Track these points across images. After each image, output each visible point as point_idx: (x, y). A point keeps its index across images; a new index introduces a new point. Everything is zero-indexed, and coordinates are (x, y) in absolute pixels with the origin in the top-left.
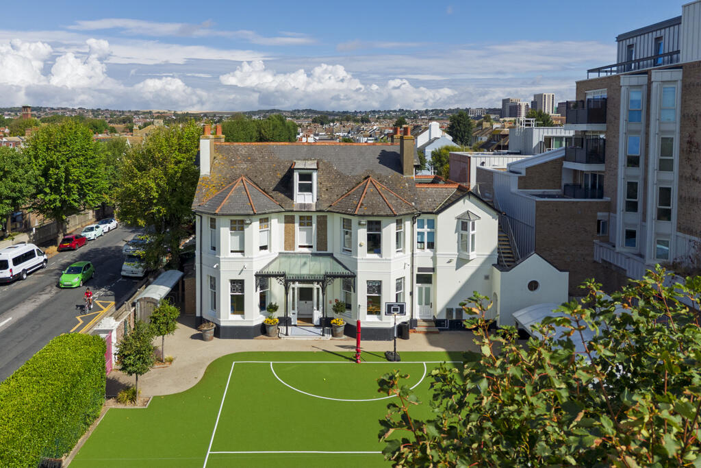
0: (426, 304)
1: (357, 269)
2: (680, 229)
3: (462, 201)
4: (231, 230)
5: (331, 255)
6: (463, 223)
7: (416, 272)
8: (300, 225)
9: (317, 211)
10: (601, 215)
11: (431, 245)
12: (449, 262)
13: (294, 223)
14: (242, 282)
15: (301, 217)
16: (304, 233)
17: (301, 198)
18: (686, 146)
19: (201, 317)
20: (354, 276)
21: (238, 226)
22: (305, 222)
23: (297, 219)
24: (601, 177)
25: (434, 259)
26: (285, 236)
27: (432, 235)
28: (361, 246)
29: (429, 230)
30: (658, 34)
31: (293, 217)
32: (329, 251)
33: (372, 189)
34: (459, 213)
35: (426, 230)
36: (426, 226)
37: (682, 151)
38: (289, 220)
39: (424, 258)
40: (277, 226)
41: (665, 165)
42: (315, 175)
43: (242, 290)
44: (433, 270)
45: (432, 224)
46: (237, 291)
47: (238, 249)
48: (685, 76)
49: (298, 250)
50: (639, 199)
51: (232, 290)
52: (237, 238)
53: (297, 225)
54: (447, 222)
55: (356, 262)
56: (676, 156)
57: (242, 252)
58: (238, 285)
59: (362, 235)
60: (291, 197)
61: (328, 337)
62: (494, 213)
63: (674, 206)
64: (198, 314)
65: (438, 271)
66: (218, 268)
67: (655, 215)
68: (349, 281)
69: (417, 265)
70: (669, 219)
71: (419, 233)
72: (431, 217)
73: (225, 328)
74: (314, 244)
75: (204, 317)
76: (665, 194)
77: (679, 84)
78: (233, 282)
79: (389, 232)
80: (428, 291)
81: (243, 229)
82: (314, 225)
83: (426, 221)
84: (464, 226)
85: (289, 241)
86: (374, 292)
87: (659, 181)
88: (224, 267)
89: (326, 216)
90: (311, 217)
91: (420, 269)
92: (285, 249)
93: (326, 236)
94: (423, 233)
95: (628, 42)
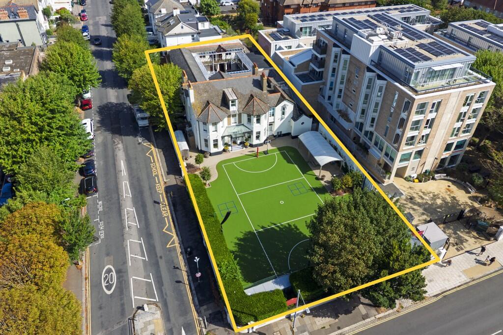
0: (271, 131)
2: (343, 101)
3: (283, 102)
4: (213, 125)
5: (243, 125)
7: (269, 124)
9: (238, 113)
10: (321, 86)
11: (273, 115)
12: (278, 119)
14: (217, 140)
15: (232, 115)
16: (234, 119)
17: (232, 109)
18: (348, 78)
19: (201, 150)
20: (252, 131)
21: (215, 124)
22: (234, 116)
25: (274, 119)
27: (273, 112)
28: (254, 123)
31: (230, 115)
32: (242, 123)
33: (256, 103)
34: (282, 105)
36: (272, 110)
37: (347, 80)
38: (229, 117)
39: (271, 119)
40: (226, 120)
41: (342, 83)
42: (237, 101)
46: (216, 142)
49: (232, 125)
50: (333, 87)
51: (214, 143)
52: (215, 127)
53: (231, 118)
54: (278, 108)
55: (253, 128)
56: (345, 80)
57: (216, 131)
59: (255, 120)
60: (229, 108)
61: (244, 148)
62: (293, 104)
63: (342, 94)
64: (200, 149)
66: (209, 137)
67: (337, 96)
68: (250, 133)
69: (269, 121)
70: (341, 98)
72: (274, 108)
73: (213, 153)
74: (237, 122)
75: (202, 149)
76: (341, 91)
77: (349, 59)
78: (214, 140)
79: (262, 116)
80: (271, 127)
82: (237, 117)
84: (284, 109)
85: (229, 123)
86: (258, 134)
87: (340, 87)
89: (241, 115)
90: (236, 114)
92: (228, 125)
93: (241, 119)
94: (271, 113)
95: (336, 22)
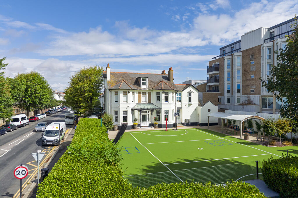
0: (179, 119)
1: (162, 106)
2: (243, 94)
3: (189, 87)
4: (123, 95)
6: (189, 94)
7: (176, 109)
8: (143, 95)
9: (148, 90)
10: (219, 97)
11: (180, 101)
12: (186, 105)
13: (141, 94)
14: (127, 112)
15: (143, 93)
16: (144, 97)
17: (143, 87)
18: (244, 72)
20: (161, 109)
21: (125, 94)
22: (144, 94)
23: (142, 93)
24: (218, 87)
25: (181, 105)
26: (138, 98)
27: (180, 98)
28: (163, 99)
29: (180, 96)
30: (232, 46)
31: (141, 92)
32: (152, 103)
33: (164, 84)
34: (188, 91)
35: (179, 96)
36: (179, 95)
37: (242, 74)
38: (139, 93)
39: (179, 105)
40: (136, 95)
42: (147, 79)
43: (127, 114)
44: (181, 108)
45: (180, 95)
46: (125, 114)
47: (125, 101)
48: (242, 54)
49: (142, 103)
50: (231, 89)
51: (123, 114)
52: (125, 97)
53: (142, 95)
54: (185, 94)
55: (161, 104)
57: (127, 102)
58: (125, 112)
59: (163, 96)
60: (140, 86)
61: (153, 128)
62: (197, 91)
63: (241, 88)
65: (183, 108)
66: (119, 107)
67: (236, 91)
68: (159, 110)
70: (240, 92)
71: (177, 97)
72: (180, 92)
74: (147, 101)
76: (239, 85)
77: (241, 56)
78: (124, 111)
79: (171, 95)
81: (127, 94)
82: (147, 95)
83: (179, 94)
84: (190, 95)
85: (140, 100)
86: (166, 113)
87: (238, 82)
88: (121, 106)
89: (151, 92)
90: (146, 92)
91: (177, 108)
92: (138, 102)
93: (151, 98)
94: (178, 97)
95: (223, 50)
